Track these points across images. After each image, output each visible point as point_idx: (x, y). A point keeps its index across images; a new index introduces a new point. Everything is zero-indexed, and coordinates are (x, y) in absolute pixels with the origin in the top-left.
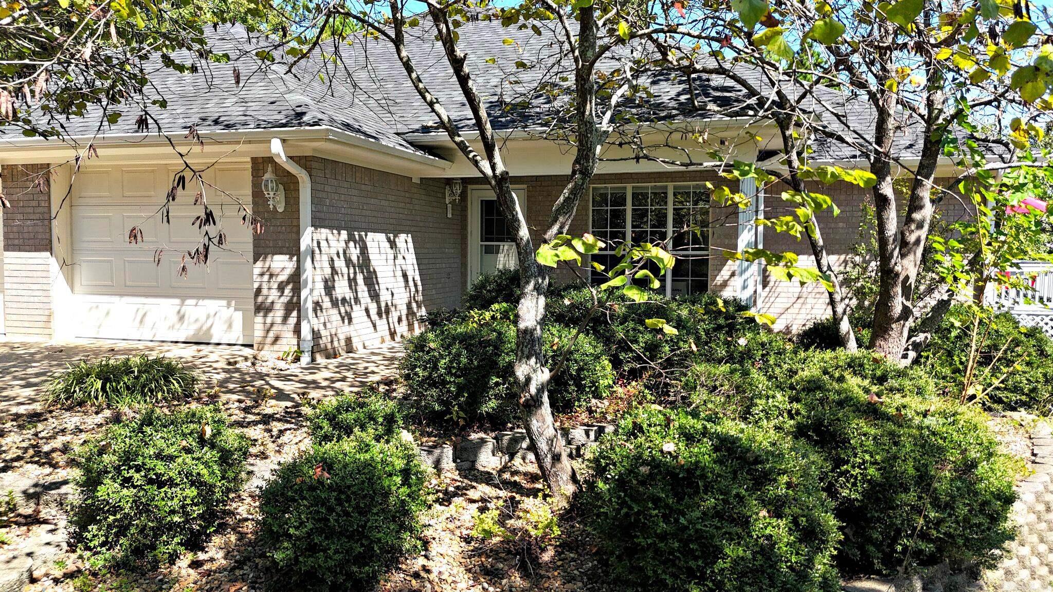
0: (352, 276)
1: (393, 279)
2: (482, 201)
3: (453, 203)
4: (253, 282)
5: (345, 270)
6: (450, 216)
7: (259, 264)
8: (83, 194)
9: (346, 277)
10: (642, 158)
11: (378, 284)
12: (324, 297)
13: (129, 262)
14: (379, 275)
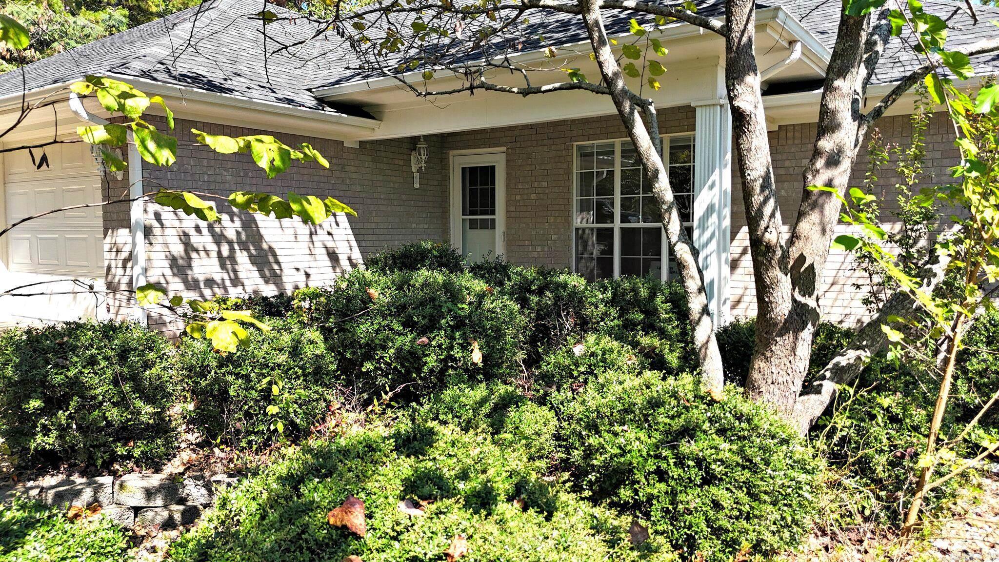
0: (225, 253)
1: (309, 258)
2: (464, 169)
3: (419, 170)
4: (103, 260)
5: (213, 248)
6: (417, 186)
7: (108, 239)
8: (12, 171)
9: (214, 254)
10: (478, 87)
11: (278, 263)
12: (170, 278)
13: (41, 239)
14: (278, 252)
